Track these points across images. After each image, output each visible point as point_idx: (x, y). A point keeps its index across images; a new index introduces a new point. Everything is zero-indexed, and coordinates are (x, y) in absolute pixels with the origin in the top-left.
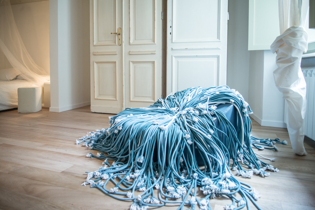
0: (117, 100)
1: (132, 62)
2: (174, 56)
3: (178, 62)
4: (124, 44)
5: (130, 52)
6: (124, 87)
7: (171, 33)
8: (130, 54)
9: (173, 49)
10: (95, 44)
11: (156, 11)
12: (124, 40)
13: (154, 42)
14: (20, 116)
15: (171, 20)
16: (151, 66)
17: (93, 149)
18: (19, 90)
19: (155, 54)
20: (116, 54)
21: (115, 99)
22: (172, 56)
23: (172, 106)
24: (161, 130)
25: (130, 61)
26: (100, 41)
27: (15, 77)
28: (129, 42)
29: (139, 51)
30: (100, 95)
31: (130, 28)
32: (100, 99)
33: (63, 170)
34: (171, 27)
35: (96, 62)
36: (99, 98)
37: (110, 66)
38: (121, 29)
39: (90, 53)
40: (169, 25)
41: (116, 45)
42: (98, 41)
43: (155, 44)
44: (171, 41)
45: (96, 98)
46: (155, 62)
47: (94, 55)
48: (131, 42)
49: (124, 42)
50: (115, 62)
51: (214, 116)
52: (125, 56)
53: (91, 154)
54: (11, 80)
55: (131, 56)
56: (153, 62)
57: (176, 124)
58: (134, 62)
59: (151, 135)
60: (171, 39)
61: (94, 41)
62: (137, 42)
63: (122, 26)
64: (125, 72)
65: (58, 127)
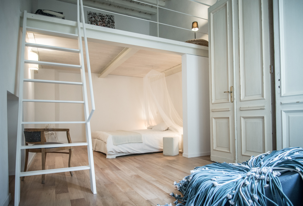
0: (230, 153)
1: (243, 117)
2: (284, 111)
3: (289, 117)
4: (235, 101)
5: (241, 108)
6: (236, 141)
7: (279, 86)
8: (241, 110)
9: (282, 103)
10: (213, 102)
11: (264, 66)
12: (235, 97)
13: (263, 97)
14: (162, 157)
15: (279, 72)
16: (261, 122)
17: (179, 191)
18: (164, 138)
19: (264, 109)
20: (229, 111)
21: (229, 152)
22: (281, 111)
23: (255, 166)
24: (213, 186)
25: (241, 117)
26: (217, 99)
27: (167, 128)
28: (240, 99)
29: (249, 107)
30: (217, 146)
31: (240, 85)
32: (217, 151)
33: (149, 199)
34: (279, 80)
35: (214, 118)
36: (217, 149)
37: (225, 121)
38: (232, 87)
39: (209, 110)
40: (277, 78)
41: (229, 102)
42: (216, 99)
43: (264, 99)
44: (280, 94)
45: (214, 149)
46: (265, 117)
47: (213, 112)
48: (242, 98)
49: (235, 99)
50: (228, 118)
51: (268, 183)
52: (236, 112)
53: (173, 194)
54: (164, 131)
55: (242, 112)
56: (263, 118)
57: (235, 183)
58: (244, 118)
59: (204, 188)
60: (280, 93)
61: (212, 100)
62: (247, 98)
63: (233, 85)
64: (237, 127)
65: (177, 169)
